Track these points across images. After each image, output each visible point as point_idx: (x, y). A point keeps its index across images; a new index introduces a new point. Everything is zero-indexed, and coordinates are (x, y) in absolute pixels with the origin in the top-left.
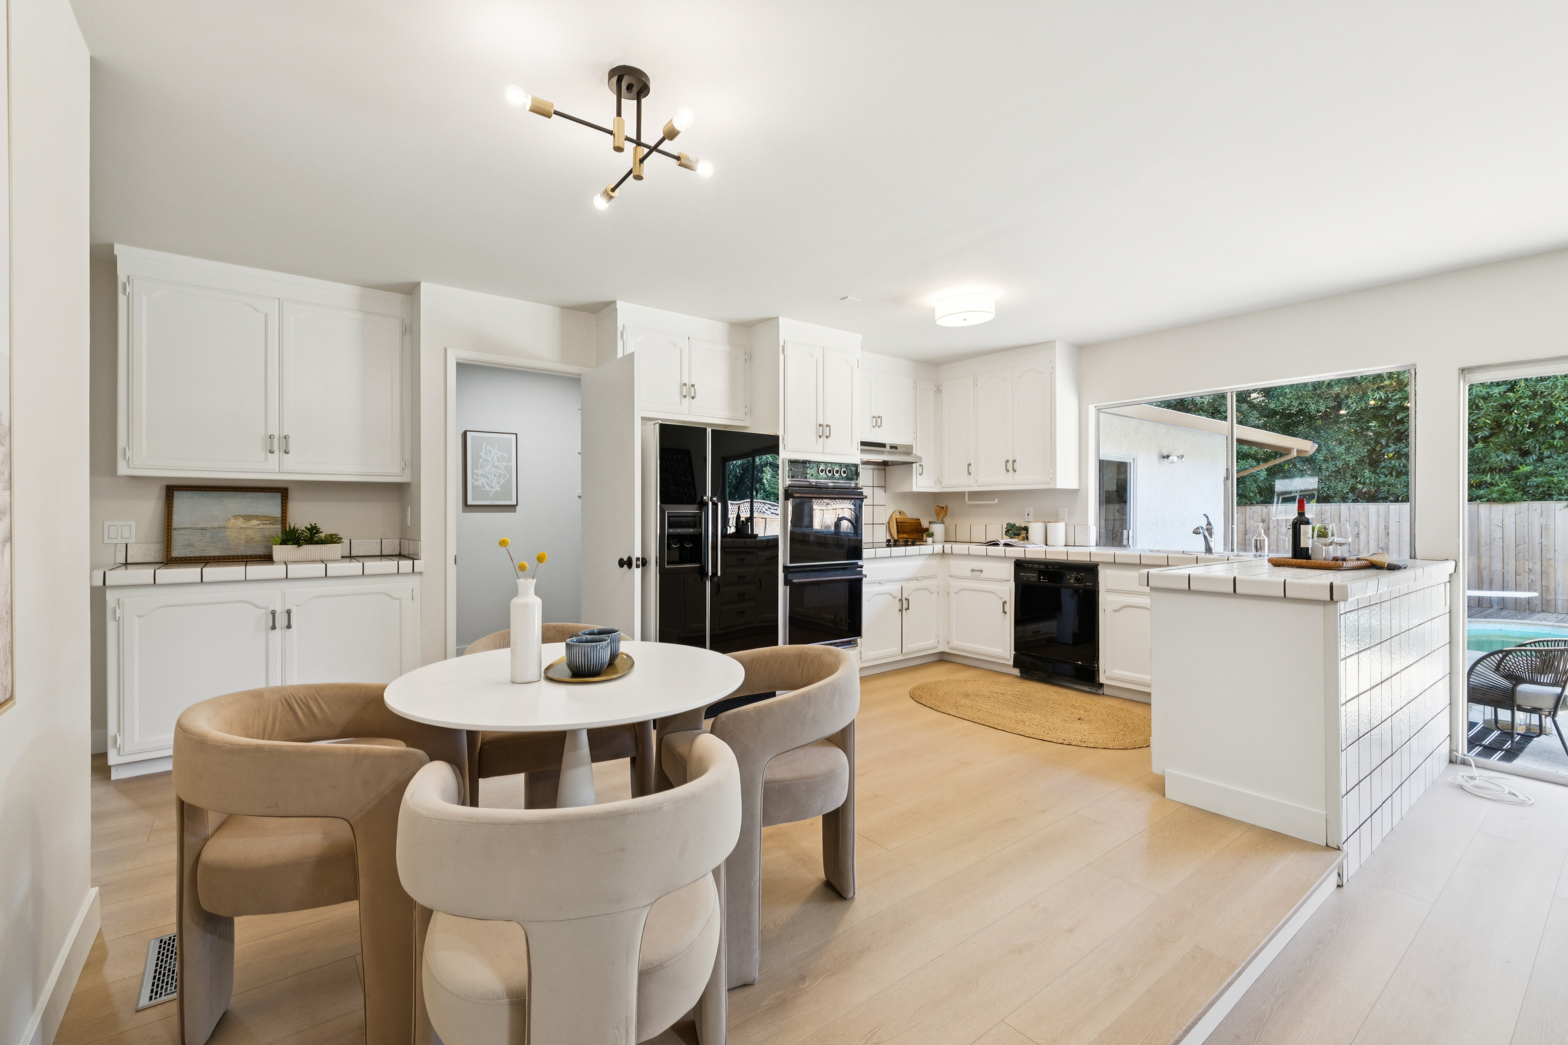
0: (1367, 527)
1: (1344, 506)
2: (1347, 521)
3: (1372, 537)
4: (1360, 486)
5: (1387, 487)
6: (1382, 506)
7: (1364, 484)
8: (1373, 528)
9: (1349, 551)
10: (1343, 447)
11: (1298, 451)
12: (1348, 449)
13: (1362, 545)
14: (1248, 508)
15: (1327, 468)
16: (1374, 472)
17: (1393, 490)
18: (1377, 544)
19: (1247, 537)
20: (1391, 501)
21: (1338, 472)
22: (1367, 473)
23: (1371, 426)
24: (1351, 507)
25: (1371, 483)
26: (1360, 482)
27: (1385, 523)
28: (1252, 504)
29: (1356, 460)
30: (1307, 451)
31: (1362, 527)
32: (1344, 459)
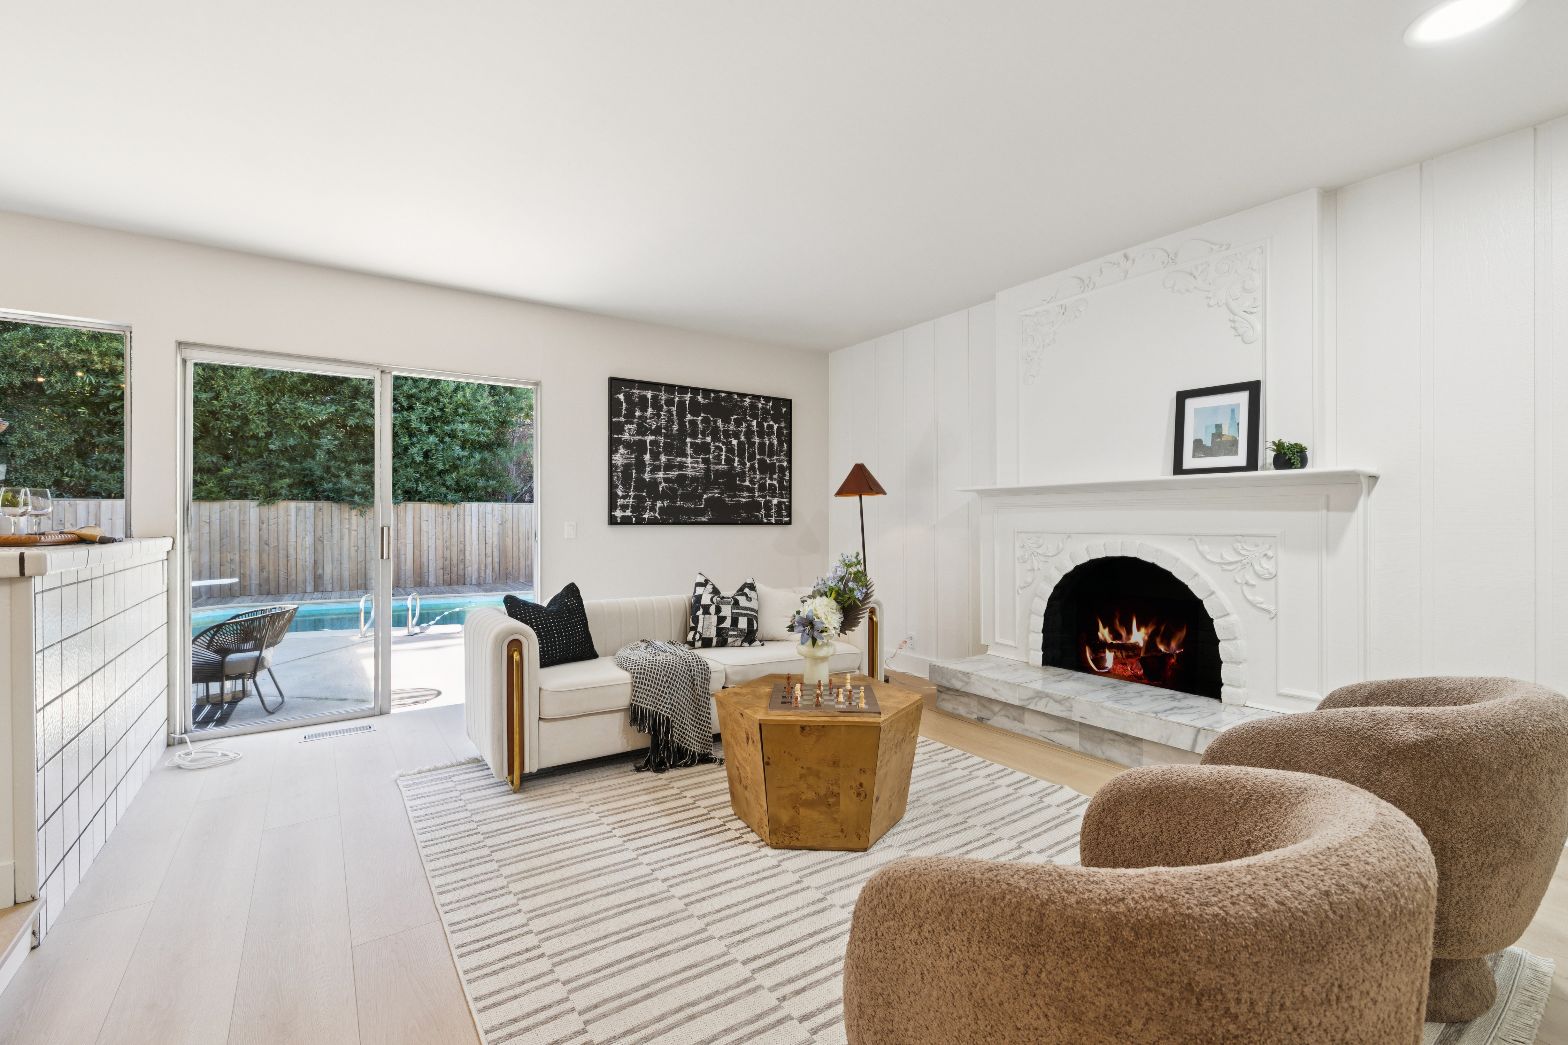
4: (67, 479)
5: (98, 482)
6: (92, 503)
7: (71, 477)
10: (45, 432)
12: (50, 435)
15: (21, 454)
16: (85, 465)
17: (106, 485)
20: (103, 497)
21: (37, 461)
22: (77, 465)
23: (79, 413)
25: (80, 477)
26: (67, 475)
29: (61, 450)
32: (46, 447)
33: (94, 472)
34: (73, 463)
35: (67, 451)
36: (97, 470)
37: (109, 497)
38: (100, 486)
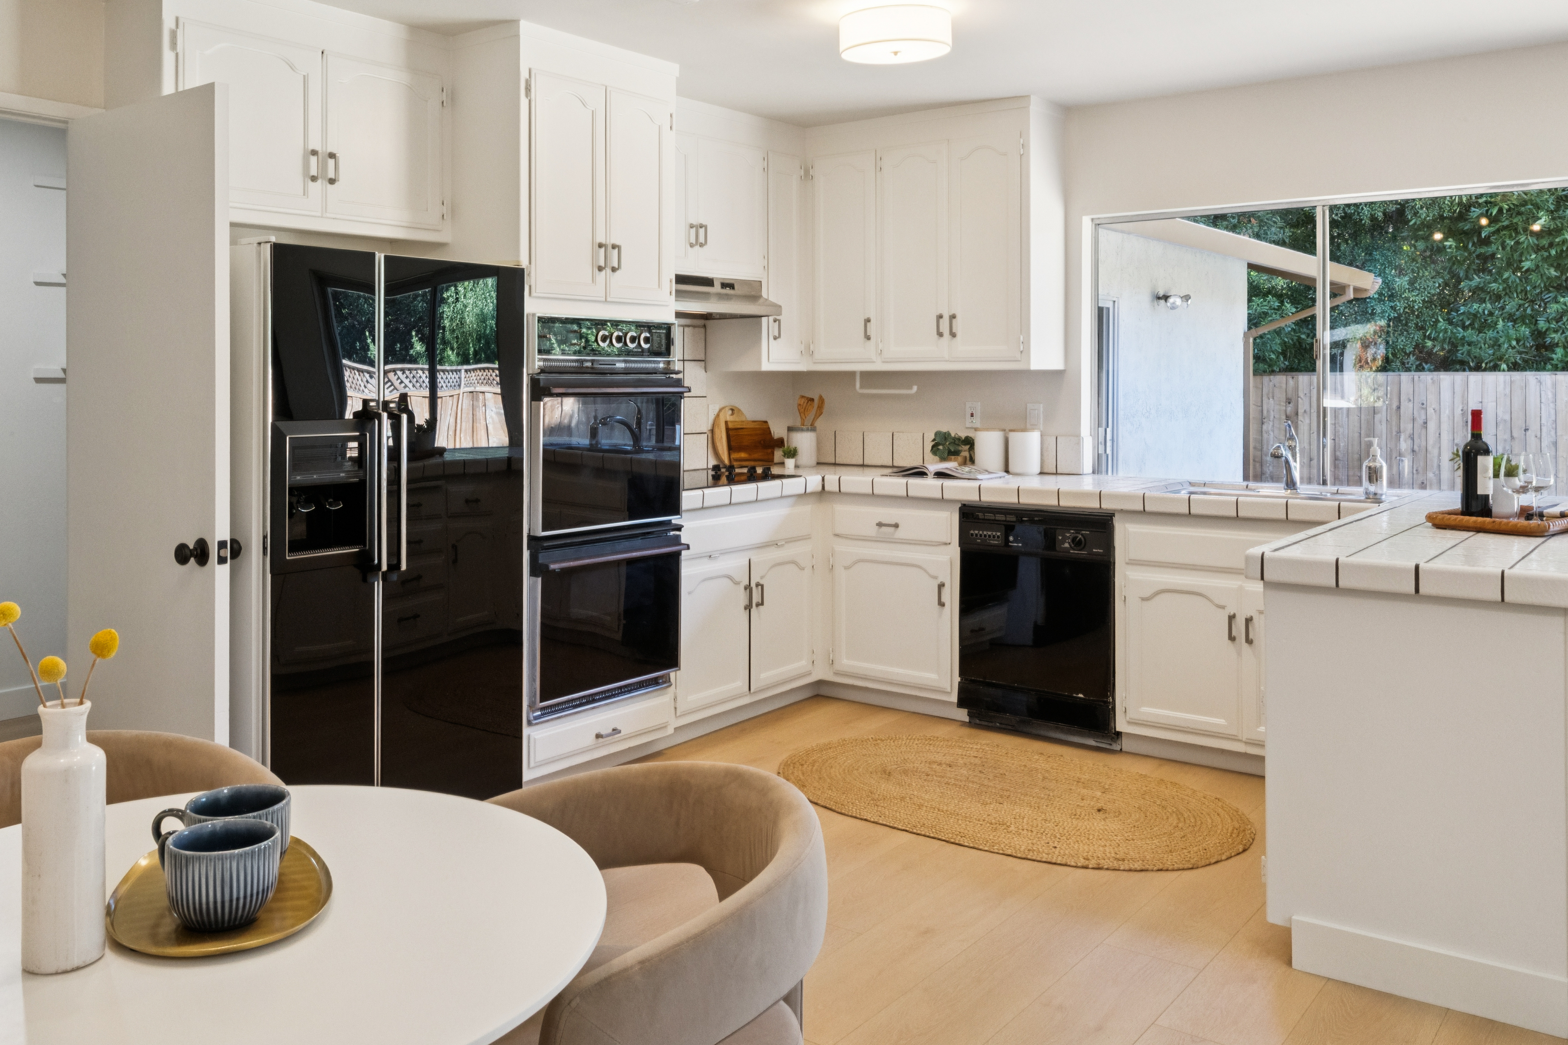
0: (1438, 412)
1: (1405, 377)
2: (1410, 400)
3: (1445, 427)
4: (1429, 344)
5: (1466, 347)
6: (1459, 377)
7: (1434, 340)
8: (1446, 413)
9: (1413, 451)
10: (1407, 278)
11: (1356, 290)
12: (1412, 283)
13: (1431, 441)
14: (1266, 379)
15: (1383, 312)
16: (1450, 322)
17: (1476, 351)
18: (1451, 438)
19: (1265, 427)
20: (1471, 369)
21: (1397, 319)
22: (1442, 324)
24: (1416, 378)
25: (1444, 340)
26: (1429, 338)
27: (1463, 404)
28: (1273, 372)
29: (1424, 301)
30: (1366, 290)
31: (1430, 411)
32: (1407, 299)
33: (1460, 333)
34: (1437, 321)
35: (1428, 303)
36: (1464, 328)
37: (1478, 368)
38: (1469, 353)
